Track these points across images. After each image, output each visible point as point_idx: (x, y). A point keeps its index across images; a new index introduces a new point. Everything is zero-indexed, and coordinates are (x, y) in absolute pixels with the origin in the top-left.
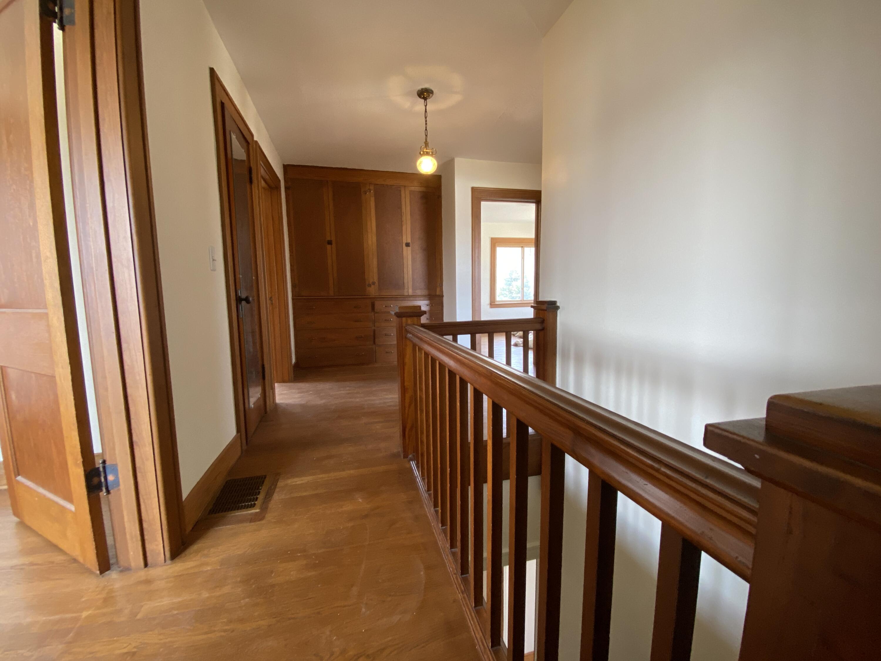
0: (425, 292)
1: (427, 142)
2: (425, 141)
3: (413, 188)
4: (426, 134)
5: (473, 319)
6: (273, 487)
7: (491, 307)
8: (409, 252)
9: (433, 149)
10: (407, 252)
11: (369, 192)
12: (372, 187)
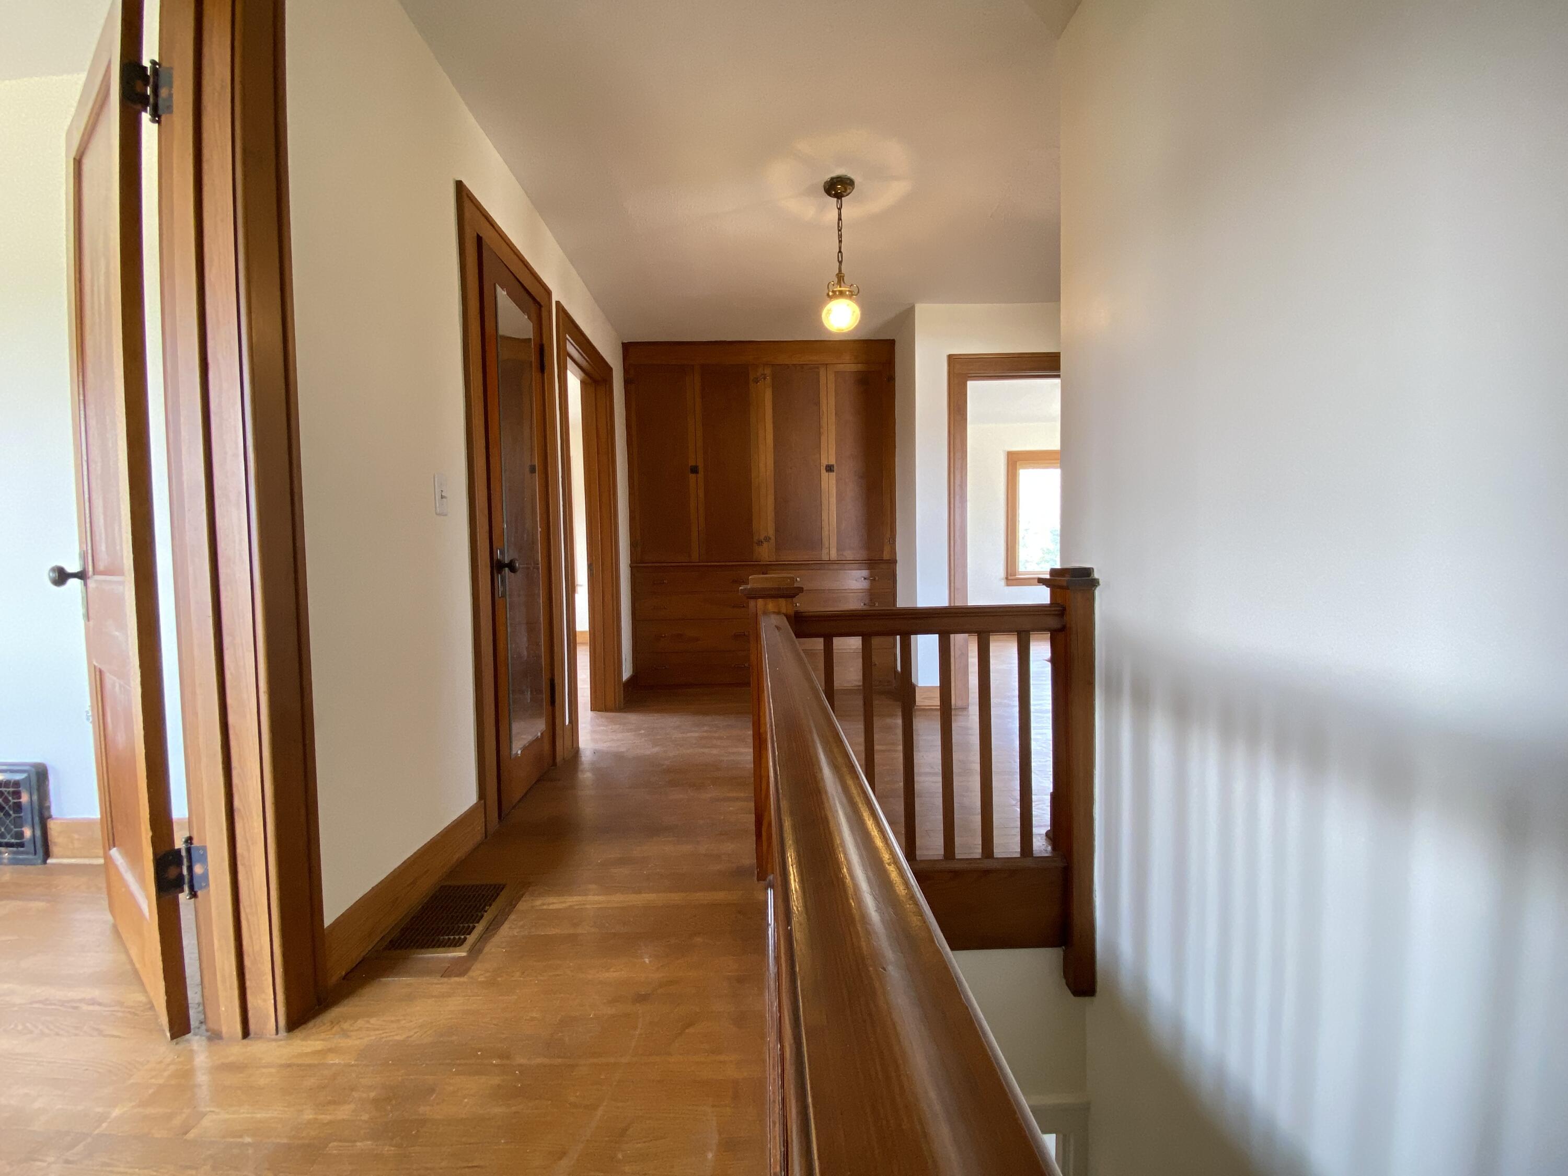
0: (862, 555)
1: (841, 273)
2: (837, 272)
3: (841, 367)
4: (840, 259)
5: (950, 604)
6: (507, 910)
7: (1008, 585)
8: (833, 482)
9: (852, 285)
10: (829, 482)
11: (763, 380)
12: (768, 371)
